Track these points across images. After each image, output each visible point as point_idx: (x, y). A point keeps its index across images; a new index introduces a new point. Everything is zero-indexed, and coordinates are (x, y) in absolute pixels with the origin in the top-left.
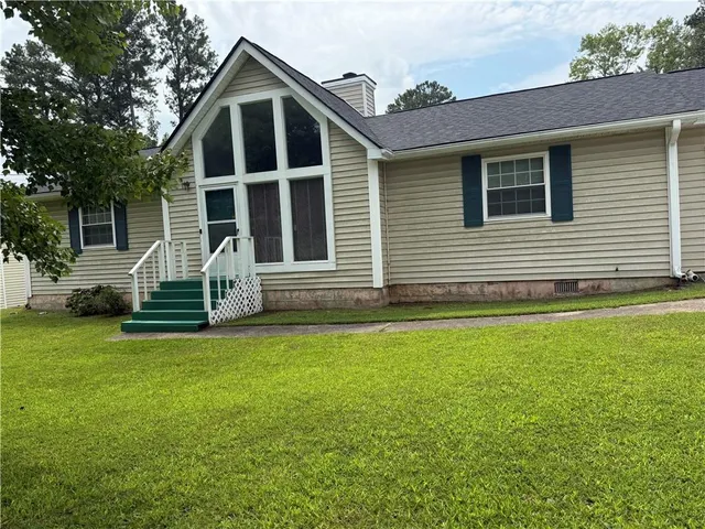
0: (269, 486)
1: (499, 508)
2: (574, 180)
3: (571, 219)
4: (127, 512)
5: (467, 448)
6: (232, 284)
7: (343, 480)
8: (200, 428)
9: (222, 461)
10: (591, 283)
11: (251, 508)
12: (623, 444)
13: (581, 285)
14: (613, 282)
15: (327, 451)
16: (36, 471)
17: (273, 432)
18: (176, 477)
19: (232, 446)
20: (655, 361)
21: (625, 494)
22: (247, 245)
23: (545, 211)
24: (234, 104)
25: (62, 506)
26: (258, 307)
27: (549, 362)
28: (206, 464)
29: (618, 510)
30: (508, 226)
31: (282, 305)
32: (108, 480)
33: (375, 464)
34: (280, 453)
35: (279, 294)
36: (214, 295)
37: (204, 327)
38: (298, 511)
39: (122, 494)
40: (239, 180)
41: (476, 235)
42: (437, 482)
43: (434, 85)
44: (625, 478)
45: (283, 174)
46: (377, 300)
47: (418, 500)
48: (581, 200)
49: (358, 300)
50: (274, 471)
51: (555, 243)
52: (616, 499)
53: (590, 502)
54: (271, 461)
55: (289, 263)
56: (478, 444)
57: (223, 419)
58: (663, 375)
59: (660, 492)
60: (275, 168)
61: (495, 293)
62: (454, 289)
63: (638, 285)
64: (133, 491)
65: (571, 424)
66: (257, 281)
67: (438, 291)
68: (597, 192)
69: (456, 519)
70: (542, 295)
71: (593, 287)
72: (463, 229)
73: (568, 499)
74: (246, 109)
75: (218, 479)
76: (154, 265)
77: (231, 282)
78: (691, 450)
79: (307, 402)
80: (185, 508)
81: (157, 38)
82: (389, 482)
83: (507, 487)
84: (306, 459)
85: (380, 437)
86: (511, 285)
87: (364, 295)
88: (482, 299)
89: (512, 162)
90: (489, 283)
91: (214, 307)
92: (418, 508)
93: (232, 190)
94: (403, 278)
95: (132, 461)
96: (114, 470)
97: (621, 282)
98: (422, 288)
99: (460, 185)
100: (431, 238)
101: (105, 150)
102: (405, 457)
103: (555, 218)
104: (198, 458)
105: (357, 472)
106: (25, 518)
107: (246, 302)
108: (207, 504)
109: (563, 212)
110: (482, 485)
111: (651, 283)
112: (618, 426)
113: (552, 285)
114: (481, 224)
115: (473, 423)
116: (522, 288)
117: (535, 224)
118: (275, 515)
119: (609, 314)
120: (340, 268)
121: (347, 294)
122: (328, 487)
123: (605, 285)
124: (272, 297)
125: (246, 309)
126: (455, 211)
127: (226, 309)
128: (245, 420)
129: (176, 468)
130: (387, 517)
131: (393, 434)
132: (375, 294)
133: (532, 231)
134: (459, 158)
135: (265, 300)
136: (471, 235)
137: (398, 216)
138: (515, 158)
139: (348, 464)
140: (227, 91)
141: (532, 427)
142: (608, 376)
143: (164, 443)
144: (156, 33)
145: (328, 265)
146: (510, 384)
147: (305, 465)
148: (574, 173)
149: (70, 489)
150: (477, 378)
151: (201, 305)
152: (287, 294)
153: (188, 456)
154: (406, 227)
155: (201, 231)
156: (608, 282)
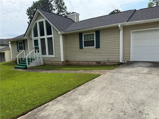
2: (100, 39)
3: (99, 48)
6: (34, 60)
10: (103, 63)
13: (101, 63)
14: (108, 63)
23: (94, 46)
24: (38, 22)
26: (42, 64)
30: (88, 49)
31: (47, 64)
37: (26, 68)
40: (39, 38)
41: (82, 51)
45: (46, 37)
46: (62, 64)
48: (101, 44)
49: (59, 64)
51: (96, 53)
55: (47, 55)
60: (44, 36)
61: (85, 63)
62: (78, 62)
63: (113, 63)
66: (42, 59)
67: (75, 62)
68: (105, 42)
70: (94, 65)
71: (104, 63)
72: (80, 49)
74: (40, 23)
86: (88, 62)
87: (60, 63)
88: (83, 65)
90: (84, 61)
91: (29, 64)
93: (38, 40)
94: (69, 59)
97: (109, 63)
98: (72, 62)
99: (79, 39)
100: (74, 51)
103: (96, 48)
107: (38, 63)
111: (116, 63)
113: (96, 63)
114: (83, 48)
116: (90, 63)
117: (93, 49)
120: (56, 57)
121: (57, 62)
123: (106, 63)
124: (45, 62)
126: (78, 45)
127: (32, 64)
132: (62, 63)
133: (92, 50)
134: (79, 33)
136: (81, 51)
137: (68, 46)
138: (89, 33)
140: (36, 20)
145: (53, 56)
148: (100, 37)
151: (26, 64)
152: (47, 62)
154: (69, 48)
155: (33, 48)
156: (107, 62)
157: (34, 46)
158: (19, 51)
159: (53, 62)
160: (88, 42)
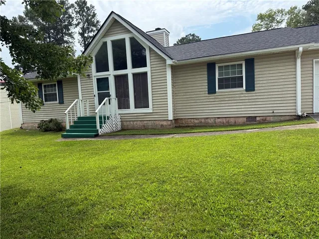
0: (129, 196)
1: (230, 205)
2: (255, 74)
3: (254, 90)
4: (68, 207)
5: (213, 181)
7: (161, 194)
8: (97, 174)
9: (108, 187)
10: (262, 118)
11: (121, 205)
12: (281, 179)
13: (258, 119)
14: (271, 117)
15: (153, 183)
16: (28, 191)
17: (129, 176)
18: (88, 194)
19: (112, 181)
20: (293, 147)
21: (285, 199)
22: (114, 102)
23: (242, 87)
24: (109, 40)
25: (40, 205)
26: (119, 128)
27: (246, 148)
28: (101, 188)
29: (282, 205)
30: (227, 94)
31: (130, 127)
32: (59, 195)
33: (174, 188)
34: (132, 184)
35: (128, 122)
36: (101, 122)
37: (97, 136)
38: (142, 206)
39: (65, 200)
40: (111, 74)
41: (213, 97)
42: (202, 195)
43: (193, 35)
44: (284, 193)
45: (130, 71)
46: (170, 125)
47: (194, 201)
48: (258, 82)
49: (162, 125)
50: (130, 190)
51: (247, 101)
52: (281, 201)
53: (270, 202)
54: (130, 187)
55: (132, 109)
56: (218, 180)
57: (107, 171)
58: (297, 153)
59: (300, 198)
60: (126, 69)
61: (221, 122)
62: (203, 121)
63: (282, 118)
64: (70, 199)
65: (259, 172)
66: (119, 117)
67: (196, 121)
68: (265, 78)
69: (211, 209)
70: (241, 123)
71: (263, 120)
72: (207, 95)
73: (260, 201)
74: (114, 43)
75: (107, 194)
76: (75, 110)
77: (108, 117)
78: (312, 181)
79: (143, 164)
80: (93, 205)
81: (75, 14)
82: (181, 195)
83: (232, 196)
84: (144, 186)
85: (175, 178)
86: (227, 119)
87: (165, 123)
88: (215, 125)
89: (229, 66)
90: (218, 118)
91: (101, 128)
92: (194, 205)
93: (108, 78)
94: (181, 116)
95: (69, 187)
96: (62, 191)
97: (275, 117)
98: (189, 120)
99: (206, 76)
100: (193, 99)
101: (56, 53)
102: (187, 185)
103: (247, 90)
104: (97, 186)
105: (166, 191)
106: (24, 210)
107: (114, 126)
108: (103, 204)
109: (251, 87)
110: (221, 196)
111: (288, 118)
112: (279, 172)
113: (245, 119)
114: (215, 92)
115: (215, 172)
116: (232, 120)
117: (238, 93)
118: (132, 207)
119: (271, 130)
120: (155, 111)
121: (157, 123)
122: (154, 197)
124: (125, 123)
125: (114, 129)
126: (203, 87)
128: (116, 171)
129: (88, 190)
130: (181, 208)
131: (181, 176)
132: (169, 123)
133: (237, 96)
134: (206, 64)
135: (122, 125)
136: (211, 97)
137: (178, 89)
138: (230, 64)
139: (162, 187)
140: (106, 35)
141: (241, 173)
142: (272, 154)
143: (82, 180)
144: (74, 12)
145: (149, 110)
146: (230, 157)
147: (144, 188)
148: (255, 71)
149: (43, 199)
150: (215, 155)
151: (95, 127)
152: (132, 123)
153: (93, 185)
154: (183, 94)
155: (95, 96)
156: (269, 117)
157: (97, 92)
158: (44, 104)
159: (145, 122)
160: (227, 79)
